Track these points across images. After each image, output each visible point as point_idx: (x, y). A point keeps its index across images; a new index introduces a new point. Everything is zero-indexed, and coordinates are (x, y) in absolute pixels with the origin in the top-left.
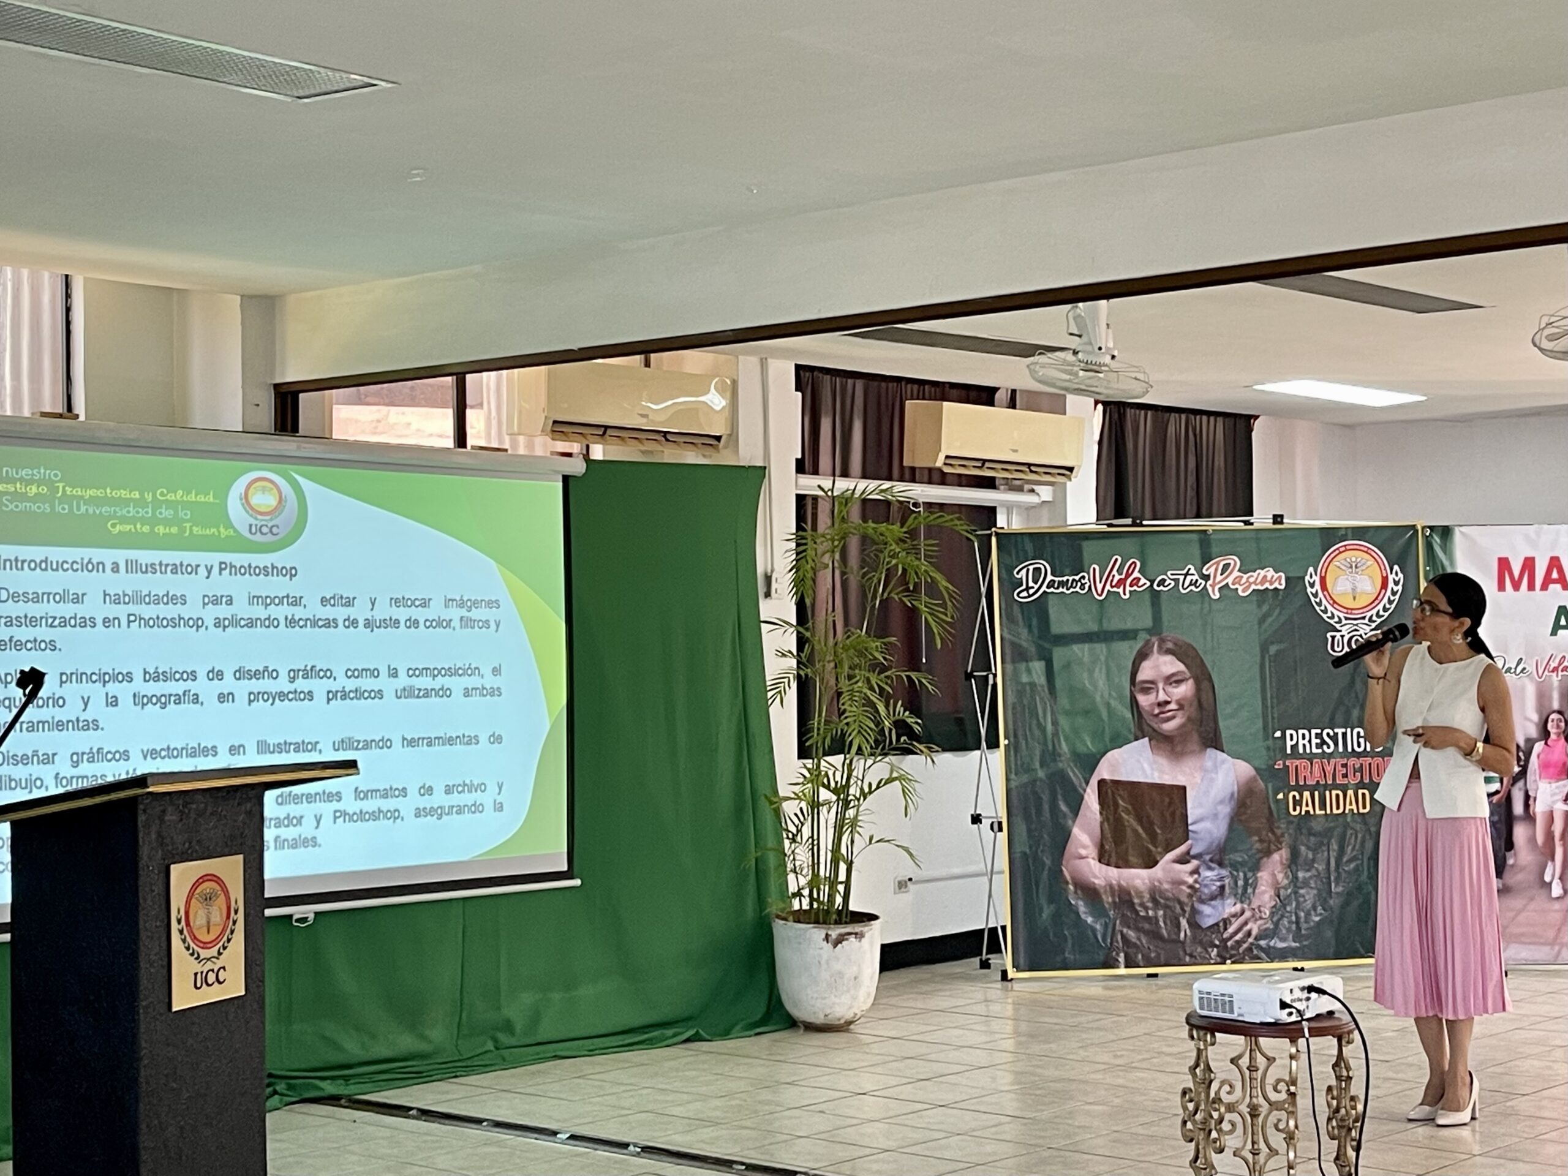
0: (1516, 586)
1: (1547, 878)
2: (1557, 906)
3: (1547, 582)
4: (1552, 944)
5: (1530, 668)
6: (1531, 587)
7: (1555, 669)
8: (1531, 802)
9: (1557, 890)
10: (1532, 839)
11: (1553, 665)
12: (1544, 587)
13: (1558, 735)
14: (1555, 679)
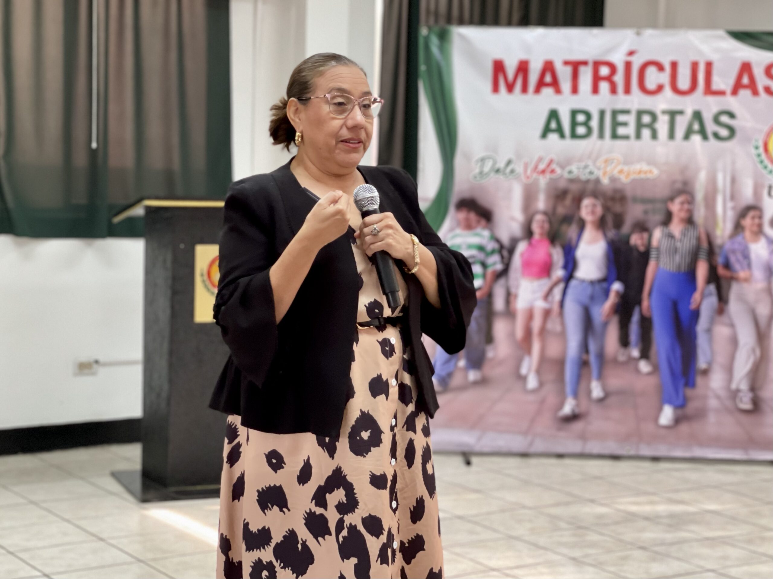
0: (510, 88)
1: (524, 371)
2: (531, 398)
3: (541, 84)
4: (525, 433)
5: (519, 169)
6: (525, 89)
7: (543, 172)
8: (512, 298)
9: (532, 382)
10: (512, 334)
11: (542, 167)
12: (537, 90)
13: (541, 234)
14: (543, 181)
